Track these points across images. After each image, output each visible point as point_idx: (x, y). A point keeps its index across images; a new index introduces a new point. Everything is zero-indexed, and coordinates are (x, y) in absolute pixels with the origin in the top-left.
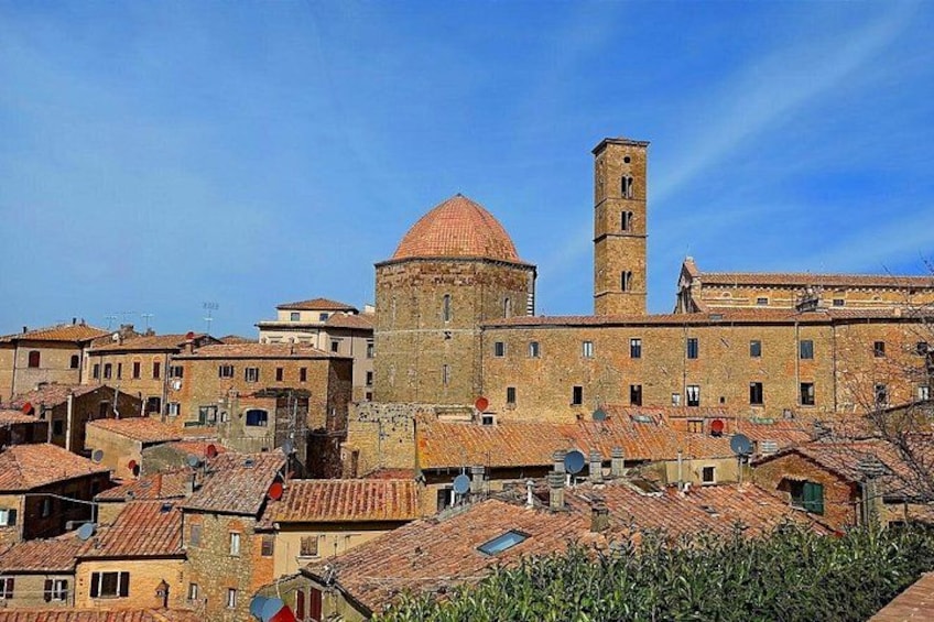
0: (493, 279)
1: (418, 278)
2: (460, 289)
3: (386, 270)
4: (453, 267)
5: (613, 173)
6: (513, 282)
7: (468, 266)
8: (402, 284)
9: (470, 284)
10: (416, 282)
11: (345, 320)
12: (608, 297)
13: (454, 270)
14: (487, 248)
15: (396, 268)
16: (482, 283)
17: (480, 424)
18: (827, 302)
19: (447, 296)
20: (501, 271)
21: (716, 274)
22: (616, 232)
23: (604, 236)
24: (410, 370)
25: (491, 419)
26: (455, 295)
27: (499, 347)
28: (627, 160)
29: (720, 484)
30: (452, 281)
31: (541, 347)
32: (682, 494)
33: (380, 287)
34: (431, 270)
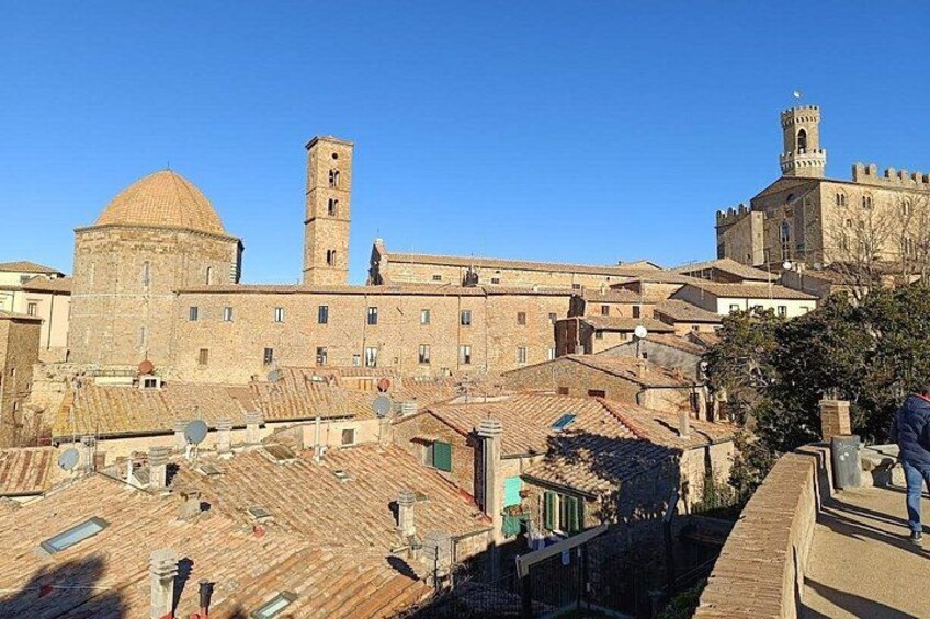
0: (196, 248)
1: (117, 244)
2: (161, 256)
3: (85, 236)
4: (154, 236)
5: (322, 166)
6: (216, 253)
7: (170, 235)
8: (101, 249)
9: (171, 252)
10: (115, 248)
11: (46, 282)
12: (314, 271)
13: (157, 239)
14: (191, 220)
15: (95, 234)
16: (184, 251)
17: (142, 386)
18: (485, 279)
19: (147, 262)
20: (205, 242)
21: (400, 254)
22: (324, 216)
23: (313, 219)
24: (106, 333)
25: (154, 381)
26: (155, 262)
27: (194, 311)
28: (335, 156)
29: (358, 446)
30: (153, 249)
31: (235, 311)
32: (317, 459)
33: (79, 252)
34: (132, 237)
